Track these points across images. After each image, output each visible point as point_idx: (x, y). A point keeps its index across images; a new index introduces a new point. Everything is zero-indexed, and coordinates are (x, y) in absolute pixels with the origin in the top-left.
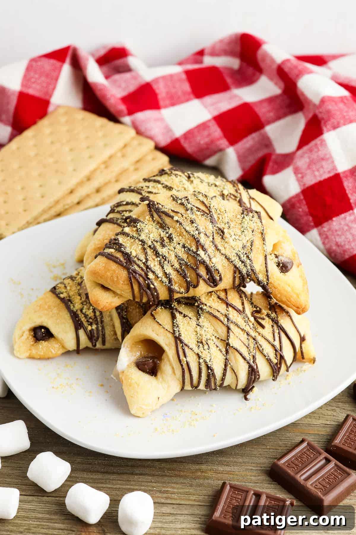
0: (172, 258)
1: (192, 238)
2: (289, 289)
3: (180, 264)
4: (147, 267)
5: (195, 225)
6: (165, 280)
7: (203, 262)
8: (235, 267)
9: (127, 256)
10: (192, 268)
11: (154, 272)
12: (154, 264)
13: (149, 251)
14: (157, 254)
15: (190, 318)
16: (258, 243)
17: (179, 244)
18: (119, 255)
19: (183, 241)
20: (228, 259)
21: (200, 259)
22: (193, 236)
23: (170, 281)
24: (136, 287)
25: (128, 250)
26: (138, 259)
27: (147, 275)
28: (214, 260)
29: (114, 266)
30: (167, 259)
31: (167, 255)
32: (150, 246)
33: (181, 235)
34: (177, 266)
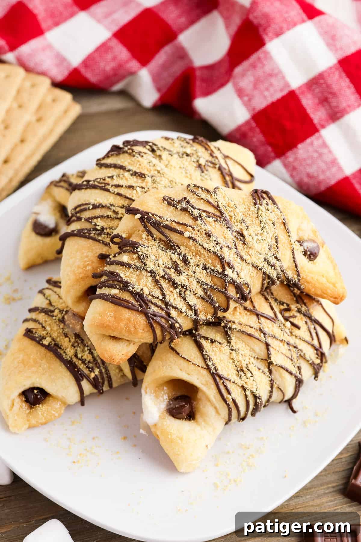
0: (195, 286)
1: (214, 256)
2: (324, 280)
3: (204, 289)
4: (167, 304)
5: (213, 239)
6: (190, 313)
7: (233, 282)
8: (264, 273)
9: (139, 296)
10: (220, 291)
11: (176, 308)
12: (173, 297)
13: (163, 283)
14: (174, 284)
15: (220, 343)
16: (282, 237)
17: (198, 265)
18: (126, 296)
19: (202, 262)
20: (256, 267)
21: (229, 279)
22: (214, 253)
23: (196, 313)
24: (158, 332)
25: (137, 289)
26: (153, 296)
27: (168, 314)
28: (242, 275)
29: (126, 314)
30: (188, 288)
31: (187, 283)
32: (163, 277)
33: (197, 254)
34: (200, 292)
